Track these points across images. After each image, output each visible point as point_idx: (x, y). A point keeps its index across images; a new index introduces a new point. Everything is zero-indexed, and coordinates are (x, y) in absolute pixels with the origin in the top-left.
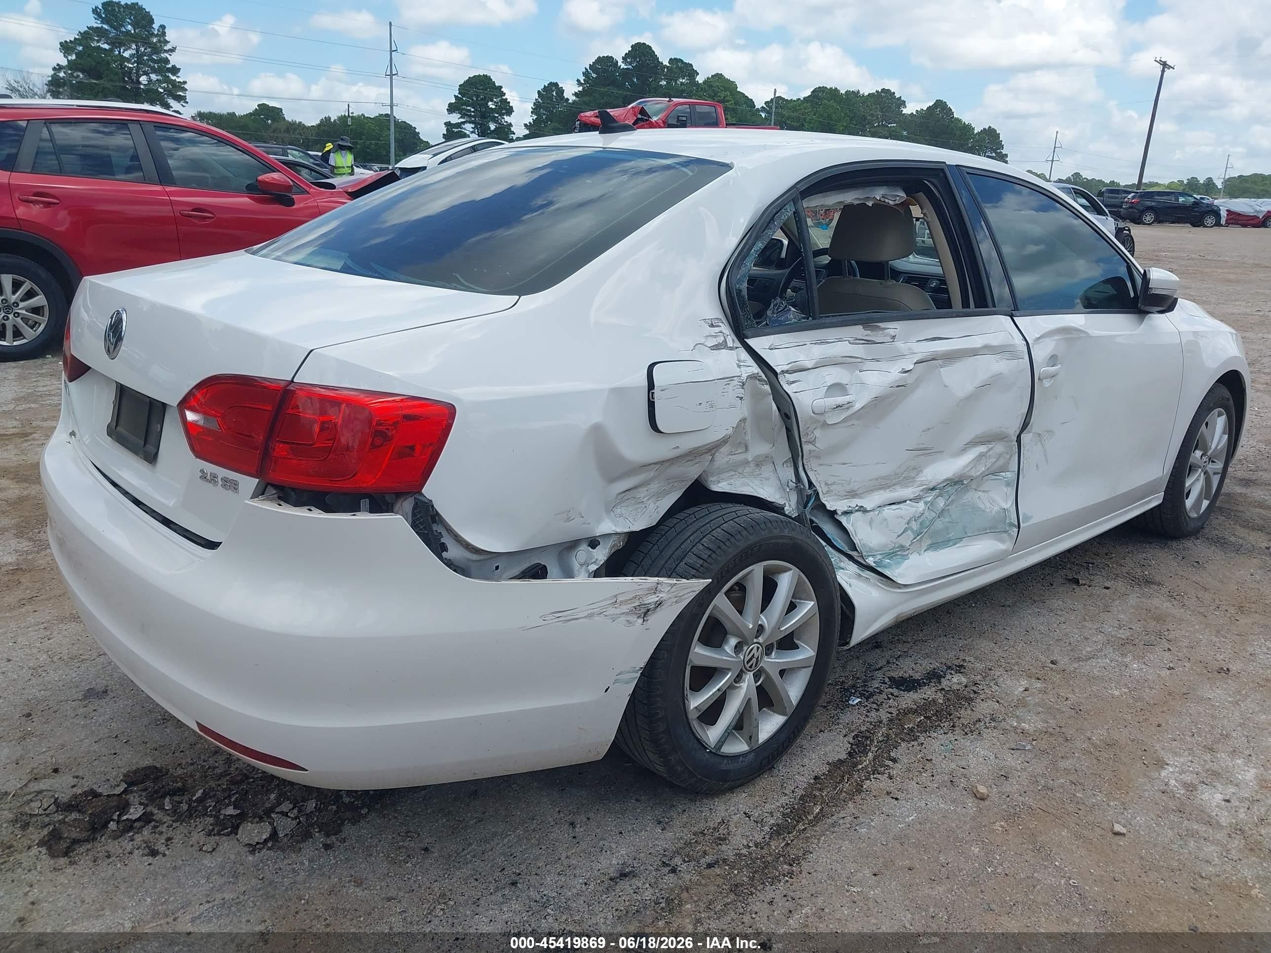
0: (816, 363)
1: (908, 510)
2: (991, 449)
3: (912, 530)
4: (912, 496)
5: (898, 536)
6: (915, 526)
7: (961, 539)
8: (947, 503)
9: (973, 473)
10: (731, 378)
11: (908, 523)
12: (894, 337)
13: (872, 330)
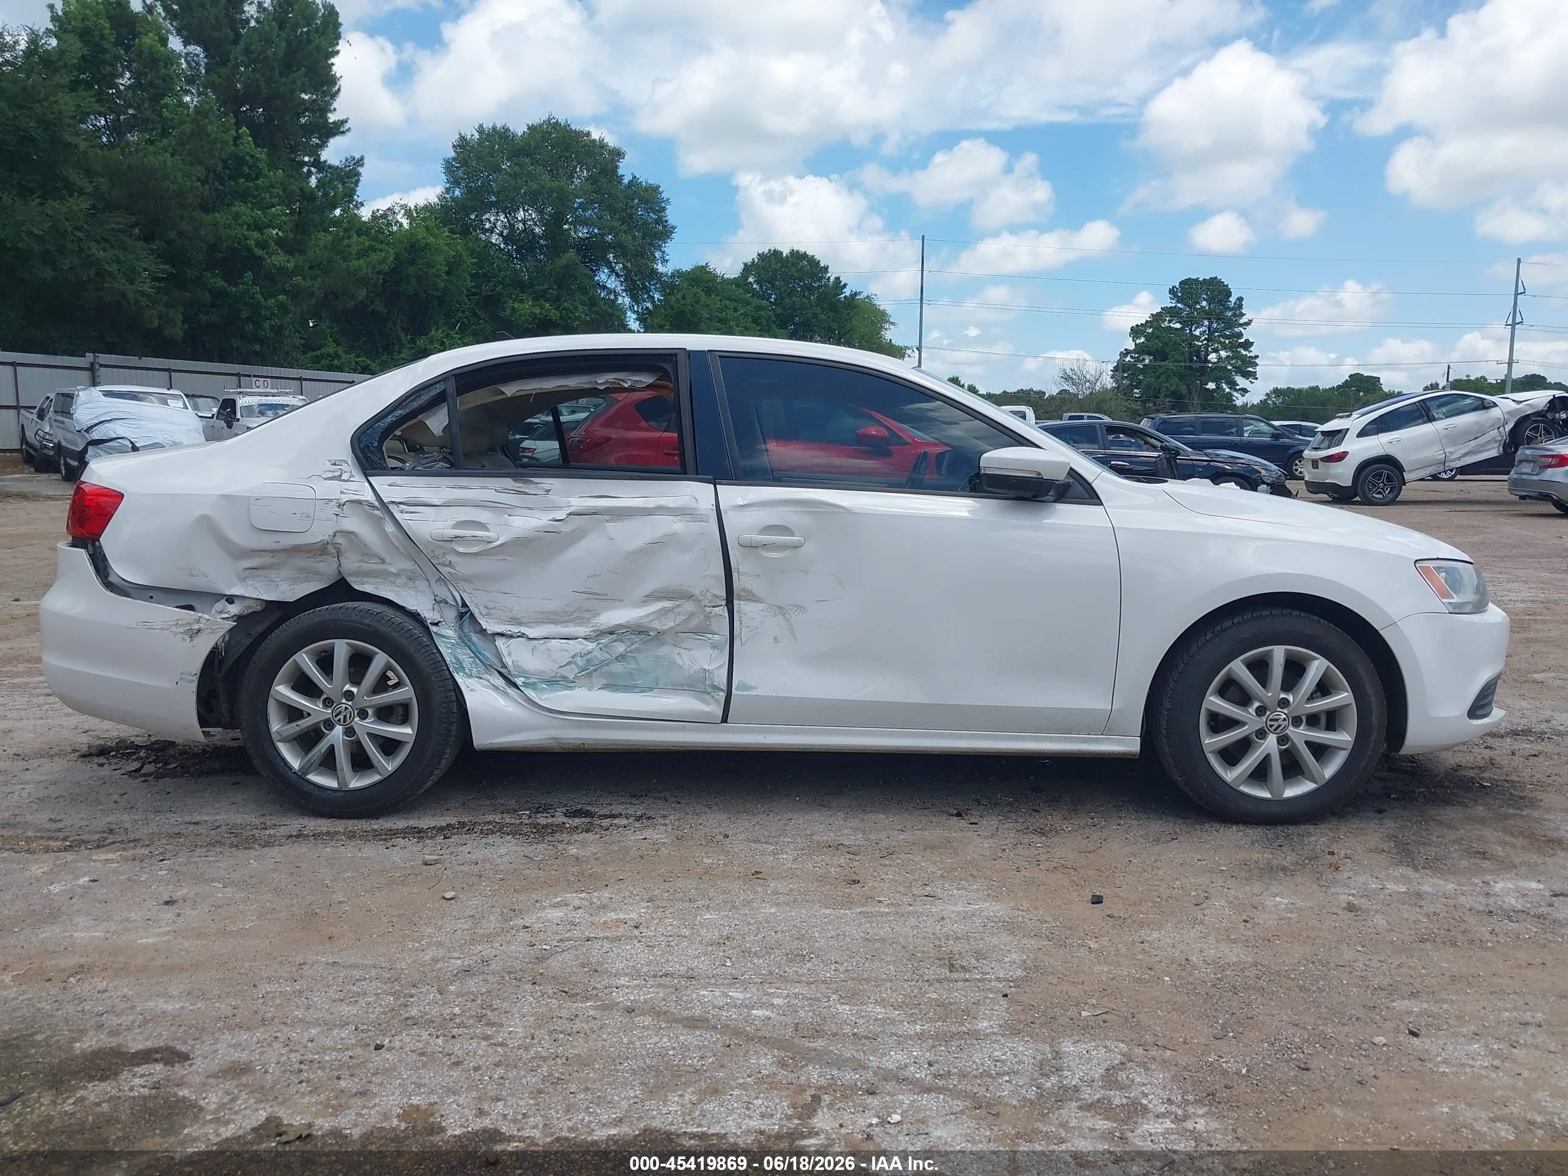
0: (445, 502)
1: (576, 646)
2: (678, 606)
3: (577, 665)
4: (582, 635)
5: (560, 667)
6: (580, 661)
7: (651, 689)
8: (628, 649)
9: (657, 625)
10: (330, 500)
11: (573, 658)
12: (548, 491)
13: (525, 484)
